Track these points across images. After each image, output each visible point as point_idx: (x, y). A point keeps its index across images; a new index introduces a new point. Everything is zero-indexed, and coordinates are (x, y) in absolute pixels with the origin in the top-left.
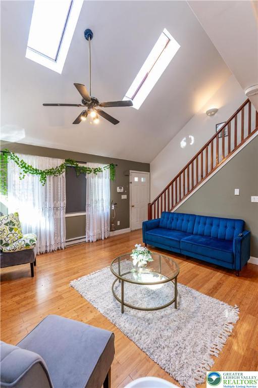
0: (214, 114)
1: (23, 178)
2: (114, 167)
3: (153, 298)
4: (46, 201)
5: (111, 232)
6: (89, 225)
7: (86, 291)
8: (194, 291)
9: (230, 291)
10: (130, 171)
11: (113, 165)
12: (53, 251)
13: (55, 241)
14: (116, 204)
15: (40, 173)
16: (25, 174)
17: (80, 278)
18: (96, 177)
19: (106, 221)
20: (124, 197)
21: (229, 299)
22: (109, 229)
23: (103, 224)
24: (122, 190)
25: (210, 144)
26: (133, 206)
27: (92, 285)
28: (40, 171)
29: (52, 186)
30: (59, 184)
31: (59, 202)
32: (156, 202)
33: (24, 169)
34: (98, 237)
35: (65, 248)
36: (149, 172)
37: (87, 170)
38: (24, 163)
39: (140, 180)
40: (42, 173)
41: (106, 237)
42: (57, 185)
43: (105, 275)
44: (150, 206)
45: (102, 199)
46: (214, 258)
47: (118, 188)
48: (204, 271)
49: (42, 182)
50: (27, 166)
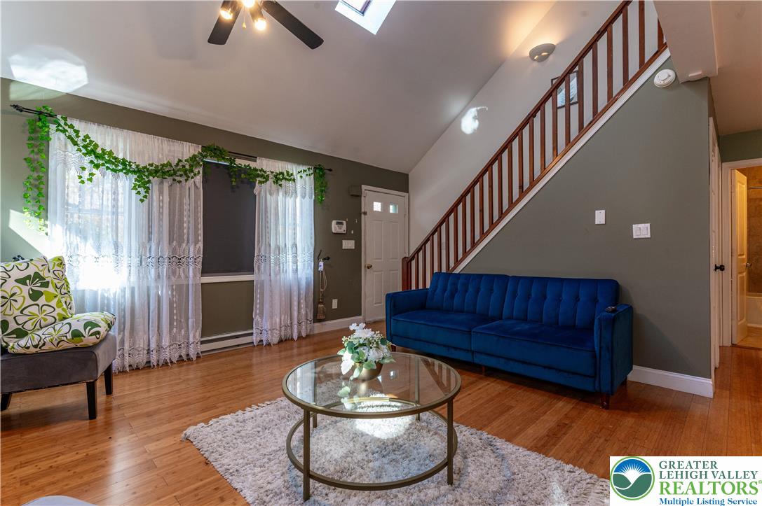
0: (546, 57)
1: (90, 180)
2: (324, 174)
3: (393, 460)
4: (150, 239)
5: (316, 324)
6: (262, 304)
7: (221, 450)
8: (499, 443)
9: (590, 440)
10: (364, 187)
11: (321, 169)
12: (166, 364)
13: (173, 338)
14: (328, 258)
15: (134, 172)
16: (94, 171)
17: (215, 420)
18: (281, 194)
19: (303, 296)
20: (348, 244)
21: (589, 459)
22: (311, 316)
23: (295, 303)
24: (343, 228)
25: (539, 114)
26: (369, 267)
27: (243, 433)
28: (133, 166)
29: (166, 206)
30: (186, 201)
31: (184, 245)
32: (421, 254)
33: (92, 157)
34: (283, 334)
35: (198, 357)
36: (407, 191)
37: (258, 176)
38: (91, 142)
39: (385, 208)
40: (139, 171)
41: (304, 335)
42: (181, 204)
43: (282, 413)
44: (407, 262)
45: (295, 245)
46: (550, 368)
47: (334, 222)
48: (525, 400)
49: (139, 193)
50: (99, 151)
